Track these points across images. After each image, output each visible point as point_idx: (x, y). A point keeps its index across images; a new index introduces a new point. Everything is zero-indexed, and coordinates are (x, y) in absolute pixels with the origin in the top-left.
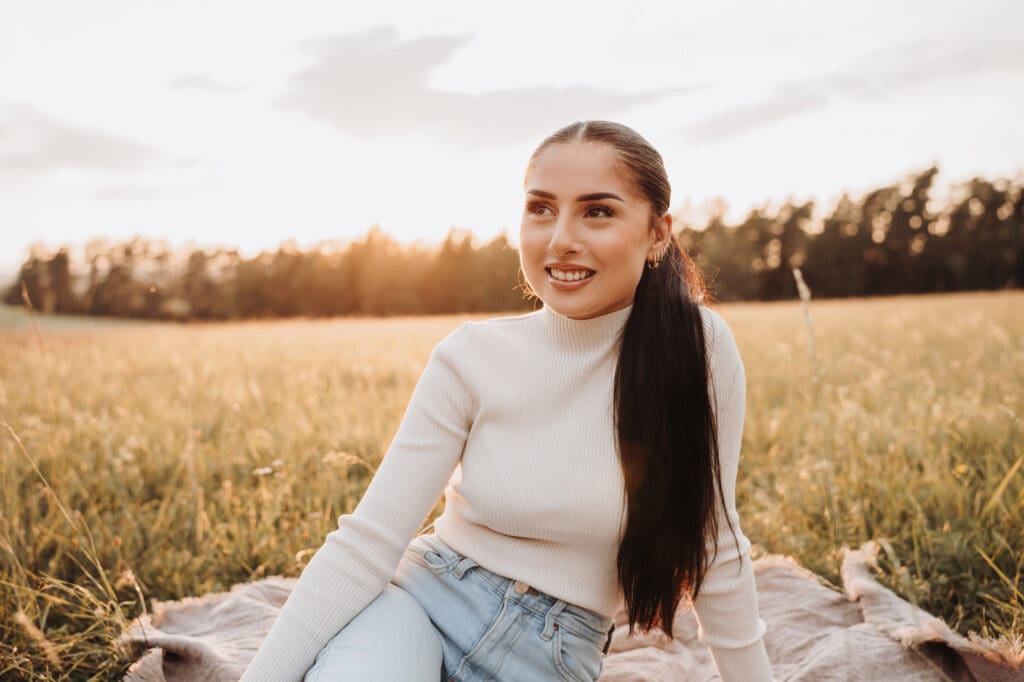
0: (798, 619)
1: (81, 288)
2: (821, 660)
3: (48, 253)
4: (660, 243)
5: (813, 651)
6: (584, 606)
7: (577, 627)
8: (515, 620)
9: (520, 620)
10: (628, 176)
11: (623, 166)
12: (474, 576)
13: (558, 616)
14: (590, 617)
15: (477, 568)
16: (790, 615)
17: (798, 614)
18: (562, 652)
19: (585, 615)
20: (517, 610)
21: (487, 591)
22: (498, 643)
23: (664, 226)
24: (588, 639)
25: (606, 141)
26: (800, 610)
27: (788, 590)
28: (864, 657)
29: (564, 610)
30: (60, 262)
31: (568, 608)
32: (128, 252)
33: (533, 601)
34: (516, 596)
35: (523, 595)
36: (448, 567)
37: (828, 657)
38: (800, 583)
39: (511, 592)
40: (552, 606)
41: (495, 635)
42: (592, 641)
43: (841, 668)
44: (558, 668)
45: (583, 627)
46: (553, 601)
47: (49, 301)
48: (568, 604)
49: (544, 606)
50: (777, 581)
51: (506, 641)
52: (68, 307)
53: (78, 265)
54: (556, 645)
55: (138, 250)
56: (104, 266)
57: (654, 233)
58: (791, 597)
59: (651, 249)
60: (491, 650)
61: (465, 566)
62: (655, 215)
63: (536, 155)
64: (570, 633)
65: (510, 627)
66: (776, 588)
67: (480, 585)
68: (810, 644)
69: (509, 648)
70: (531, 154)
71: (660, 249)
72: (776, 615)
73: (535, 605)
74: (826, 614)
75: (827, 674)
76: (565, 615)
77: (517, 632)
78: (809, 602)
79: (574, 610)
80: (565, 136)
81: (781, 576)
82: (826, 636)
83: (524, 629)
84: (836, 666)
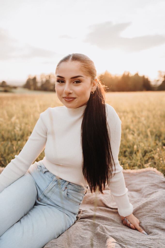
0: (152, 186)
1: (39, 85)
2: (150, 199)
3: (32, 77)
4: (94, 87)
5: (152, 195)
6: (74, 183)
7: (73, 188)
8: (55, 186)
9: (56, 185)
10: (85, 70)
11: (83, 68)
12: (47, 173)
13: (67, 185)
14: (76, 186)
15: (48, 171)
16: (150, 184)
17: (152, 184)
18: (67, 194)
19: (75, 185)
20: (56, 183)
21: (49, 177)
22: (50, 191)
23: (95, 82)
24: (76, 191)
25: (78, 60)
26: (153, 183)
27: (152, 177)
28: (163, 200)
29: (69, 184)
30: (35, 79)
31: (69, 183)
32: (50, 76)
33: (61, 181)
34: (56, 179)
35: (58, 179)
36: (41, 170)
37: (153, 199)
38: (156, 176)
39: (55, 178)
40: (65, 182)
41: (48, 189)
42: (78, 192)
43: (155, 202)
44: (66, 198)
45: (75, 188)
46: (66, 181)
47: (32, 87)
48: (69, 182)
49: (63, 183)
50: (150, 175)
51: (52, 190)
52: (36, 89)
53: (39, 79)
54: (65, 193)
55: (52, 76)
56: (44, 80)
57: (92, 84)
58: (152, 179)
59: (92, 89)
60: (48, 192)
61: (44, 170)
62: (92, 80)
63: (58, 66)
64: (71, 190)
65: (53, 187)
66: (149, 176)
67: (48, 176)
68: (153, 193)
69: (53, 192)
70: (57, 65)
71: (94, 89)
72: (147, 184)
73: (61, 182)
74: (161, 185)
75: (151, 203)
76: (69, 185)
77: (55, 189)
78: (157, 181)
79: (72, 184)
80: (66, 59)
81: (152, 173)
82: (158, 191)
83: (57, 188)
84: (154, 201)
